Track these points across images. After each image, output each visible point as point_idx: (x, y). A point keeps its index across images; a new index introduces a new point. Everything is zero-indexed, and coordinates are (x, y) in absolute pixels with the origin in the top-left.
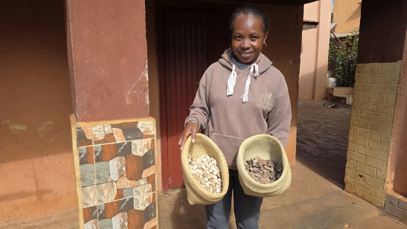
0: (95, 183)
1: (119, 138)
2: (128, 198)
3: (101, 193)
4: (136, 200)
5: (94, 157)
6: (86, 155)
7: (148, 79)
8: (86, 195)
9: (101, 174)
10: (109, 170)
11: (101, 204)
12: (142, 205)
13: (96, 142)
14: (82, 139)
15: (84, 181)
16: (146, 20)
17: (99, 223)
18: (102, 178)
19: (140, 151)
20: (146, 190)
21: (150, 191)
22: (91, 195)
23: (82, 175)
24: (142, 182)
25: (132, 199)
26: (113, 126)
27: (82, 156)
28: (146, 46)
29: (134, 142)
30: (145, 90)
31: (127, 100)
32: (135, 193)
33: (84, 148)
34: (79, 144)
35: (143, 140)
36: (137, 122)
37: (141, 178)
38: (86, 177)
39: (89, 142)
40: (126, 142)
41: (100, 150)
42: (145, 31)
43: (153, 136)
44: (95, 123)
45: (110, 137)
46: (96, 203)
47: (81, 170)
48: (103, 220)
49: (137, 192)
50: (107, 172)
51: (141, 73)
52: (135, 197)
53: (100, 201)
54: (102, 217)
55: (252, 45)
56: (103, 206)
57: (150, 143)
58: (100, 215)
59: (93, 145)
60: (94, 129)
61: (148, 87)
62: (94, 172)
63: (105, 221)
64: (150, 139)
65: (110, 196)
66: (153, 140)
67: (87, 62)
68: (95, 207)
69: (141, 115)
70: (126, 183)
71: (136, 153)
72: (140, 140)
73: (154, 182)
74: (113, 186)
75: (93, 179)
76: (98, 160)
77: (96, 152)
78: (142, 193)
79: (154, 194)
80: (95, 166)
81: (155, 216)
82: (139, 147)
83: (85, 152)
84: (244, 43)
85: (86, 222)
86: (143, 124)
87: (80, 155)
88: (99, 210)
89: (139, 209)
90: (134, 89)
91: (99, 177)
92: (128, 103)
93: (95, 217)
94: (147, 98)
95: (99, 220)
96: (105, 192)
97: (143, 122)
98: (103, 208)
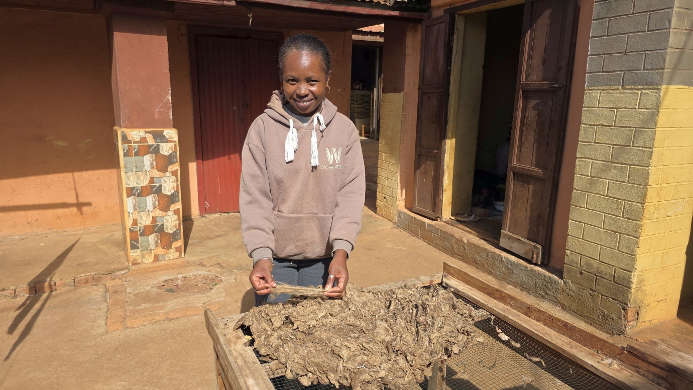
0: (134, 171)
1: (151, 141)
2: (158, 185)
3: (139, 178)
4: (164, 186)
5: (133, 152)
6: (128, 151)
7: (171, 101)
8: (128, 178)
9: (138, 165)
10: (143, 162)
11: (138, 185)
12: (168, 191)
13: (134, 143)
14: (125, 139)
15: (126, 168)
16: (169, 60)
17: (137, 199)
18: (139, 168)
19: (166, 151)
20: (171, 180)
21: (174, 182)
22: (132, 179)
23: (125, 164)
24: (168, 174)
25: (160, 186)
26: (146, 132)
27: (125, 151)
28: (169, 78)
29: (161, 144)
30: (169, 109)
31: (156, 115)
32: (163, 182)
33: (126, 145)
34: (123, 143)
35: (168, 144)
36: (163, 131)
37: (167, 171)
38: (128, 166)
39: (130, 142)
40: (155, 144)
41: (137, 148)
42: (168, 67)
43: (175, 142)
44: (133, 129)
45: (144, 140)
46: (135, 185)
47: (125, 160)
48: (140, 198)
49: (164, 181)
50: (142, 164)
51: (166, 97)
52: (163, 185)
53: (138, 184)
54: (139, 195)
55: (311, 91)
56: (140, 187)
57: (173, 146)
58: (138, 194)
59: (133, 144)
60: (133, 133)
61: (171, 107)
62: (133, 163)
63: (142, 199)
64: (173, 144)
65: (145, 181)
66: (175, 145)
67: (128, 88)
68: (134, 188)
69: (167, 127)
70: (156, 174)
71: (163, 152)
72: (166, 144)
73: (178, 175)
74: (147, 175)
75: (132, 168)
76: (136, 154)
77: (134, 149)
78: (168, 182)
79: (177, 184)
80: (134, 159)
81: (179, 201)
82: (165, 149)
83: (127, 148)
84: (299, 88)
85: (128, 197)
86: (168, 132)
87: (124, 150)
88: (137, 190)
89: (166, 194)
90: (161, 108)
91: (137, 167)
92: (156, 117)
93: (134, 195)
94: (171, 114)
95: (137, 197)
96: (141, 177)
97: (167, 131)
98: (140, 189)
